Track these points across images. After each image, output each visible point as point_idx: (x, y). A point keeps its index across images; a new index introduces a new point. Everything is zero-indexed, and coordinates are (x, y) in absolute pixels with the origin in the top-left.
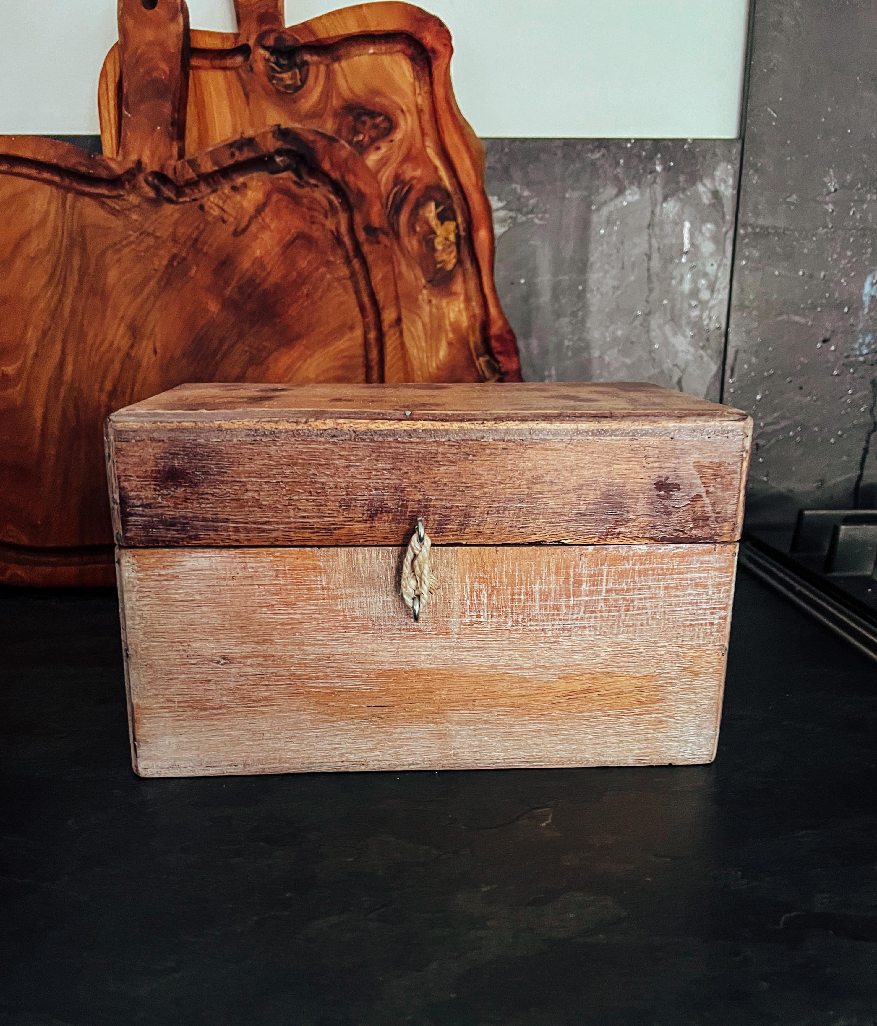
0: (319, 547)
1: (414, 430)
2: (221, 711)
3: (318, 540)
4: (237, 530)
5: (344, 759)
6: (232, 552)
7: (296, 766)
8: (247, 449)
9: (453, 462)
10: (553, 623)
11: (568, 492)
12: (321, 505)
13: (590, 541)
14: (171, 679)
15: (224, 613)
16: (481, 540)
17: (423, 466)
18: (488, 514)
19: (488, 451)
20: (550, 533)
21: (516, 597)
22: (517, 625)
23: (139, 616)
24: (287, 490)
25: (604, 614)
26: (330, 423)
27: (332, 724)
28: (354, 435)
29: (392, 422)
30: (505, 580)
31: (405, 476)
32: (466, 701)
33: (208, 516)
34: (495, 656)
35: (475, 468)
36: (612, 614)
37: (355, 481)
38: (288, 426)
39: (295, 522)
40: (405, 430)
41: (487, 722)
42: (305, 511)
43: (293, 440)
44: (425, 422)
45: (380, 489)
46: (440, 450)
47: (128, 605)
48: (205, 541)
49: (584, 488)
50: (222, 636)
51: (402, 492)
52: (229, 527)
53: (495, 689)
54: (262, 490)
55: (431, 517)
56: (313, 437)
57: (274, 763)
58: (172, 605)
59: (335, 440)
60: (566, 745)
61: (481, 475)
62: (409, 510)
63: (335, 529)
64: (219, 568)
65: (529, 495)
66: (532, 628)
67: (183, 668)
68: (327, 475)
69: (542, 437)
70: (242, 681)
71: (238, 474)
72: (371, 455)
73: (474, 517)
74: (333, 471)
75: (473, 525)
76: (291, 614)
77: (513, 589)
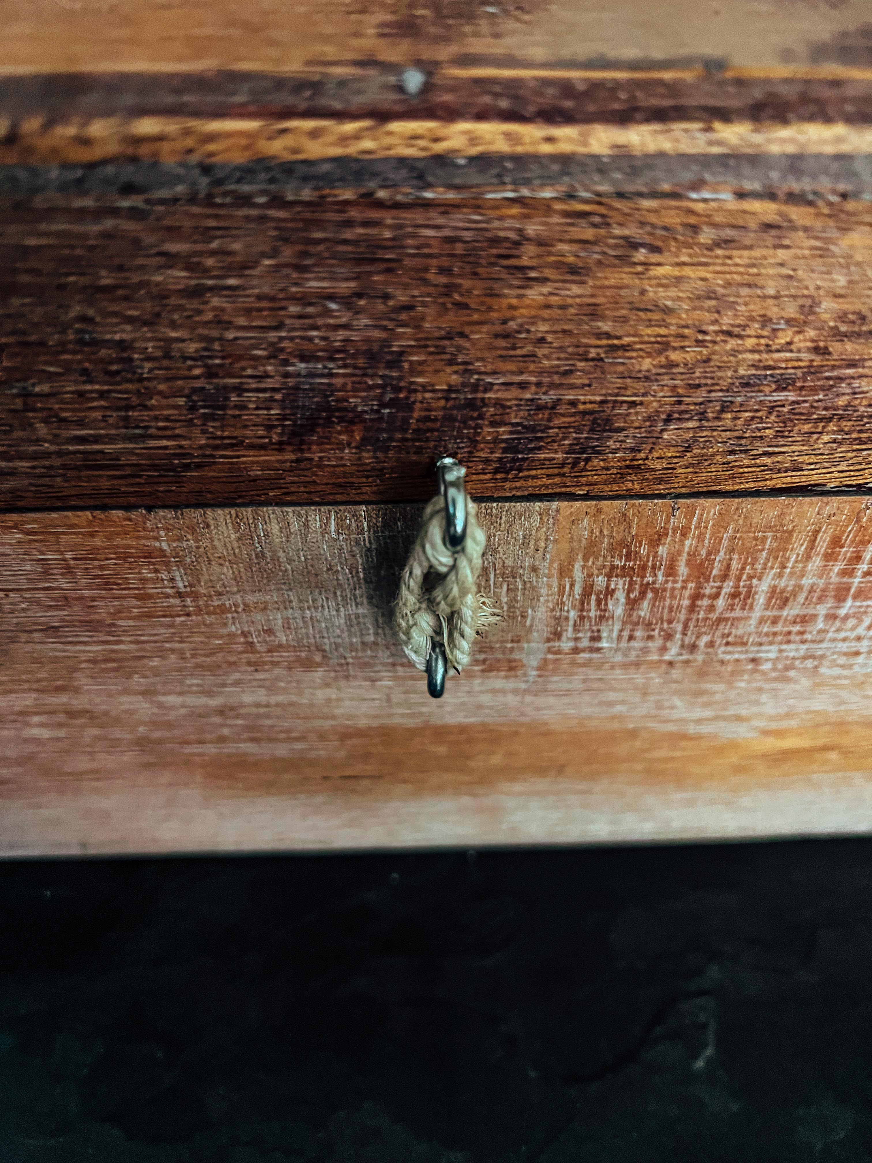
0: (149, 507)
1: (439, 159)
3: (141, 494)
5: (284, 837)
9: (575, 270)
10: (784, 647)
12: (128, 408)
16: (631, 484)
17: (467, 283)
18: (668, 420)
20: (842, 466)
21: (704, 602)
22: (692, 653)
26: (104, 136)
28: (204, 181)
29: (350, 127)
30: (683, 570)
31: (403, 316)
32: (543, 767)
35: (650, 289)
37: (230, 335)
40: (402, 161)
41: (586, 792)
44: (481, 127)
45: (318, 359)
46: (532, 229)
51: (392, 364)
53: (612, 750)
59: (138, 201)
62: (416, 415)
65: (811, 370)
66: (728, 657)
68: (130, 320)
70: (32, 748)
72: (275, 253)
73: (622, 429)
74: (148, 305)
75: (614, 451)
76: (106, 643)
77: (699, 588)
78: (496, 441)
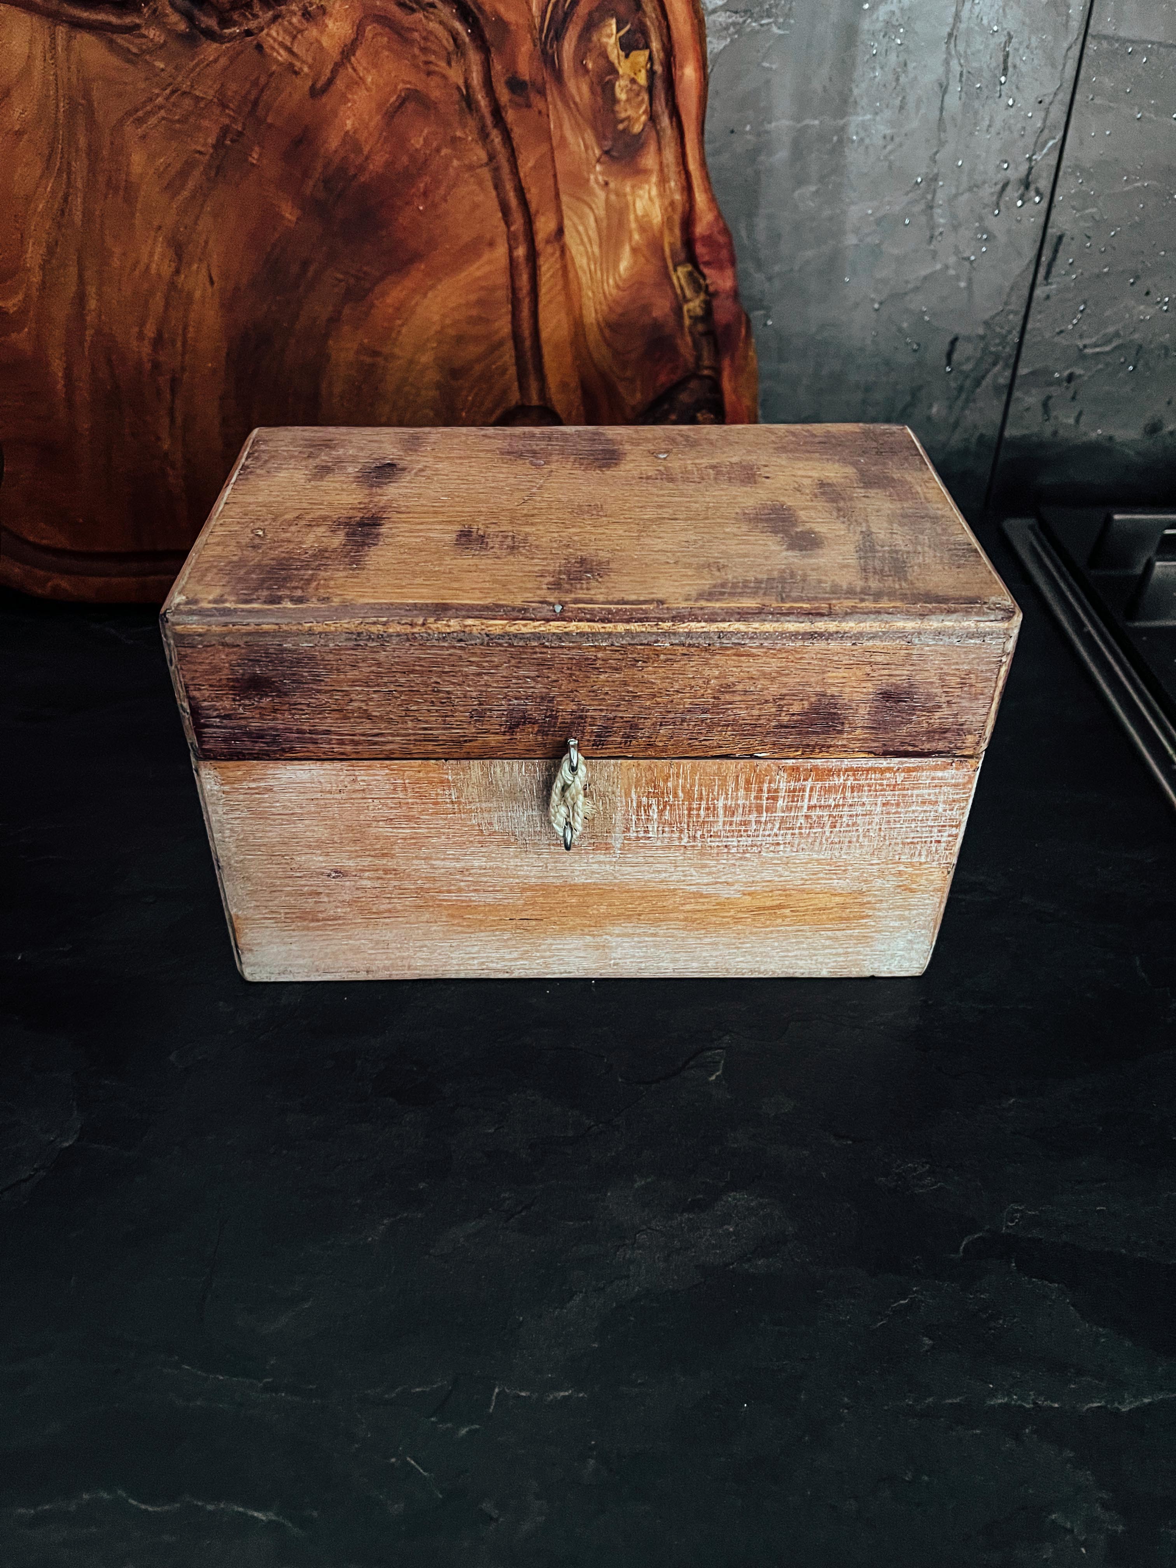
0: (446, 760)
1: (567, 633)
2: (336, 922)
3: (444, 753)
4: (341, 743)
5: (484, 967)
6: (338, 765)
7: (428, 973)
8: (349, 655)
9: (617, 669)
10: (739, 839)
11: (767, 702)
12: (446, 716)
13: (792, 755)
14: (275, 891)
15: (333, 827)
16: (650, 752)
17: (577, 673)
18: (661, 725)
19: (662, 657)
20: (740, 746)
21: (694, 812)
22: (694, 841)
23: (228, 829)
24: (403, 700)
25: (803, 831)
26: (455, 624)
27: (469, 935)
28: (486, 638)
29: (537, 623)
30: (681, 794)
31: (554, 684)
32: (629, 915)
33: (304, 727)
34: (665, 871)
35: (646, 676)
36: (814, 831)
37: (490, 690)
38: (399, 628)
39: (414, 734)
40: (554, 634)
41: (654, 935)
42: (426, 722)
43: (407, 644)
44: (580, 624)
45: (522, 699)
46: (600, 655)
47: (214, 818)
48: (302, 754)
49: (787, 697)
50: (331, 850)
51: (549, 701)
52: (331, 739)
53: (664, 904)
54: (371, 699)
55: (588, 729)
56: (434, 641)
57: (403, 970)
59: (462, 644)
60: (749, 958)
61: (653, 683)
62: (560, 721)
63: (465, 741)
64: (322, 781)
65: (715, 705)
66: (713, 844)
67: (287, 881)
68: (453, 683)
69: (736, 641)
70: (360, 894)
71: (339, 682)
72: (509, 662)
73: (642, 729)
74: (461, 679)
75: (641, 738)
76: (414, 828)
77: (690, 804)
78: (592, 732)
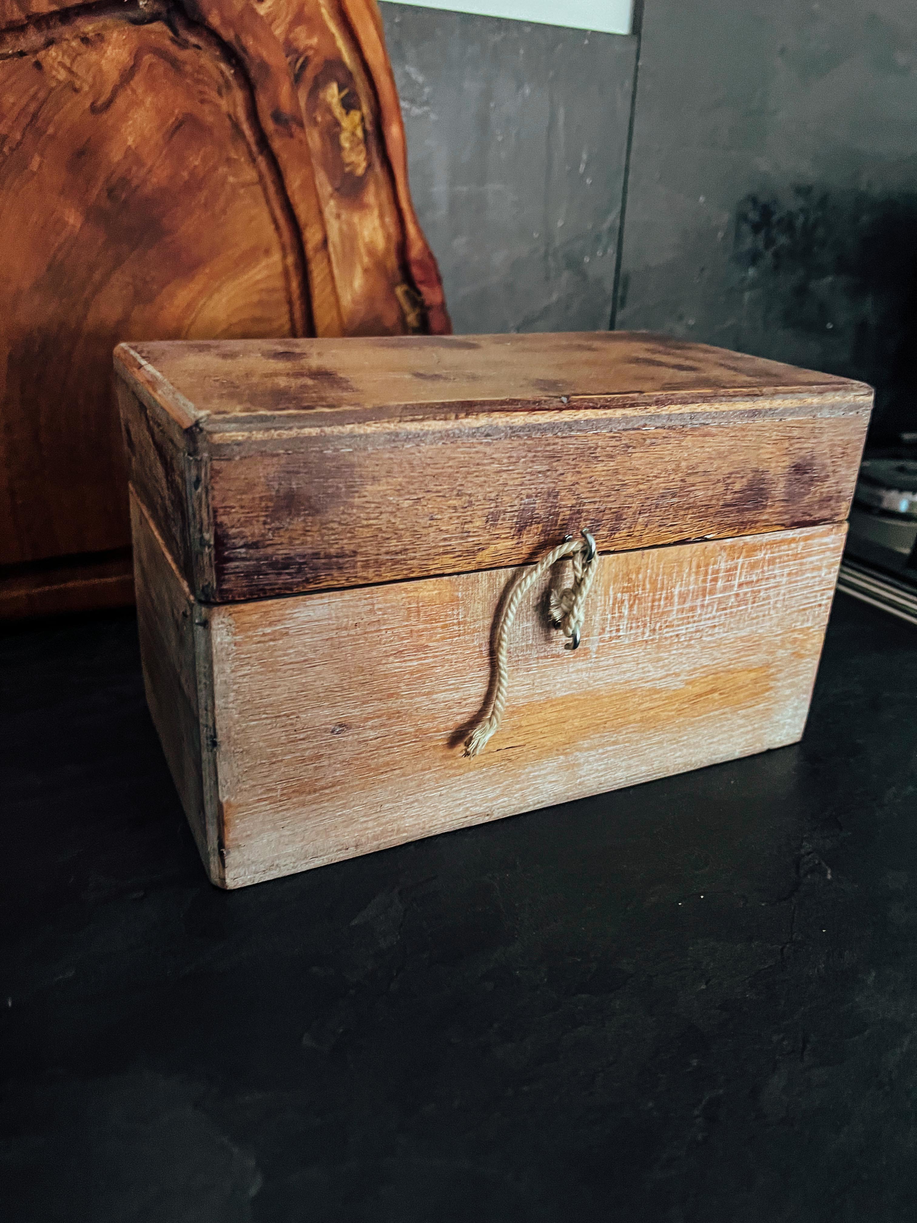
1: (575, 421)
2: (333, 790)
3: (458, 566)
4: (366, 565)
5: (468, 813)
9: (612, 457)
10: (688, 626)
11: (718, 481)
12: (466, 523)
13: (730, 534)
14: (274, 763)
15: (344, 670)
16: (629, 545)
17: (580, 464)
18: (640, 514)
19: (648, 442)
20: (694, 529)
21: (656, 603)
22: (654, 634)
23: (233, 691)
24: (429, 508)
25: (733, 610)
26: (483, 420)
27: (458, 777)
28: (510, 431)
30: (648, 586)
31: (560, 478)
32: (597, 725)
33: (332, 551)
34: (629, 671)
35: (634, 462)
36: (741, 608)
37: (506, 489)
39: (435, 547)
40: (566, 423)
41: (615, 743)
42: (447, 531)
43: (440, 442)
44: (586, 411)
45: (532, 497)
46: (600, 443)
48: (325, 583)
49: (733, 475)
50: (338, 699)
51: (554, 497)
52: (356, 562)
53: (627, 706)
55: (582, 524)
56: (464, 437)
57: (391, 836)
58: (279, 670)
59: (489, 440)
61: (638, 470)
62: (561, 518)
63: (479, 550)
64: (340, 615)
65: (682, 488)
66: (667, 635)
67: (290, 747)
68: (476, 485)
69: (703, 422)
70: (360, 748)
72: (526, 456)
73: (625, 519)
74: (483, 479)
75: (623, 529)
76: (421, 659)
77: (654, 595)
